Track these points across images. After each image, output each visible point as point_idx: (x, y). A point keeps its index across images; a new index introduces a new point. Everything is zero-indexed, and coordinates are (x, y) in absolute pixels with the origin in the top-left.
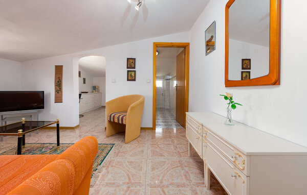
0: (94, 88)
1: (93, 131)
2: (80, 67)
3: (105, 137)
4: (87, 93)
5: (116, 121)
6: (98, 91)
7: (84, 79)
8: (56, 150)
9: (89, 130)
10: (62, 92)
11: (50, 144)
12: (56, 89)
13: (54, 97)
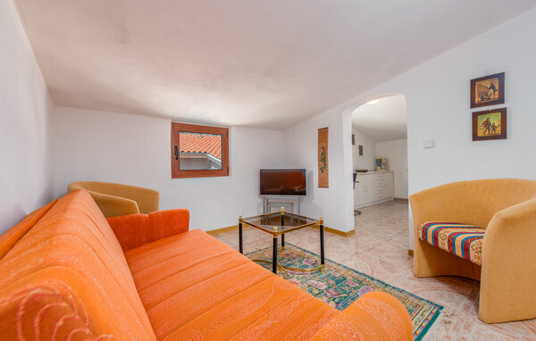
0: (379, 163)
1: (381, 251)
2: (354, 127)
3: (411, 274)
4: (366, 171)
5: (444, 245)
6: (387, 169)
7: (361, 148)
8: (320, 270)
9: (374, 248)
10: (327, 170)
11: (312, 254)
12: (319, 165)
13: (317, 178)
